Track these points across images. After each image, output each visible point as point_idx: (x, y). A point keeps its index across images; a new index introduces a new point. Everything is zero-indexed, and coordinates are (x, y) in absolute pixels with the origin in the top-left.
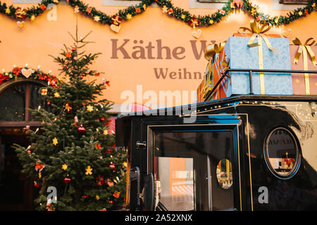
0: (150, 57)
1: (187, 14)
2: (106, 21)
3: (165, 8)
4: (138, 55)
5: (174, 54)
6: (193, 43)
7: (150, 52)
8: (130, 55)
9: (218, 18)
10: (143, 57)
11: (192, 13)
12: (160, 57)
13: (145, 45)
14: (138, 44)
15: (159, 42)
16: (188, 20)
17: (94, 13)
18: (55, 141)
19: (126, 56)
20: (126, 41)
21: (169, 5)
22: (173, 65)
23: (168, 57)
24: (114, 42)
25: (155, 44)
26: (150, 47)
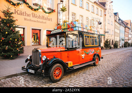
0: (23, 15)
1: (32, 7)
2: (14, 4)
3: (27, 5)
4: (21, 14)
5: (29, 15)
6: (32, 14)
7: (23, 14)
8: (19, 14)
9: (38, 9)
10: (22, 15)
11: (33, 7)
12: (25, 16)
13: (22, 12)
14: (21, 12)
15: (25, 12)
16: (32, 9)
17: (11, 2)
18: (7, 33)
19: (18, 14)
20: (18, 10)
21: (28, 4)
22: (28, 18)
23: (27, 16)
24: (15, 10)
25: (24, 12)
26: (23, 13)
